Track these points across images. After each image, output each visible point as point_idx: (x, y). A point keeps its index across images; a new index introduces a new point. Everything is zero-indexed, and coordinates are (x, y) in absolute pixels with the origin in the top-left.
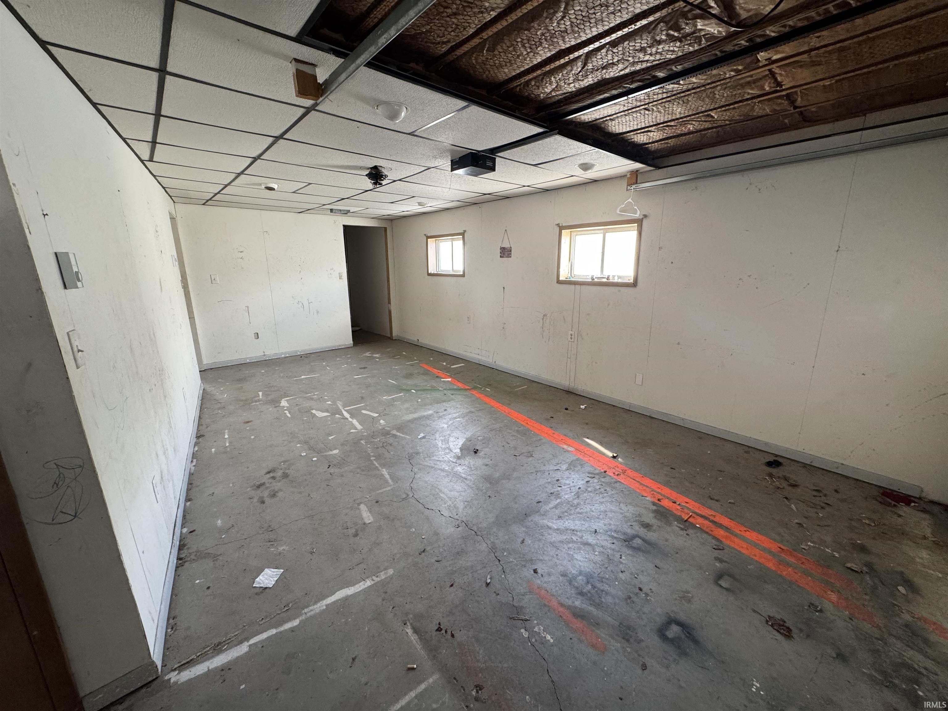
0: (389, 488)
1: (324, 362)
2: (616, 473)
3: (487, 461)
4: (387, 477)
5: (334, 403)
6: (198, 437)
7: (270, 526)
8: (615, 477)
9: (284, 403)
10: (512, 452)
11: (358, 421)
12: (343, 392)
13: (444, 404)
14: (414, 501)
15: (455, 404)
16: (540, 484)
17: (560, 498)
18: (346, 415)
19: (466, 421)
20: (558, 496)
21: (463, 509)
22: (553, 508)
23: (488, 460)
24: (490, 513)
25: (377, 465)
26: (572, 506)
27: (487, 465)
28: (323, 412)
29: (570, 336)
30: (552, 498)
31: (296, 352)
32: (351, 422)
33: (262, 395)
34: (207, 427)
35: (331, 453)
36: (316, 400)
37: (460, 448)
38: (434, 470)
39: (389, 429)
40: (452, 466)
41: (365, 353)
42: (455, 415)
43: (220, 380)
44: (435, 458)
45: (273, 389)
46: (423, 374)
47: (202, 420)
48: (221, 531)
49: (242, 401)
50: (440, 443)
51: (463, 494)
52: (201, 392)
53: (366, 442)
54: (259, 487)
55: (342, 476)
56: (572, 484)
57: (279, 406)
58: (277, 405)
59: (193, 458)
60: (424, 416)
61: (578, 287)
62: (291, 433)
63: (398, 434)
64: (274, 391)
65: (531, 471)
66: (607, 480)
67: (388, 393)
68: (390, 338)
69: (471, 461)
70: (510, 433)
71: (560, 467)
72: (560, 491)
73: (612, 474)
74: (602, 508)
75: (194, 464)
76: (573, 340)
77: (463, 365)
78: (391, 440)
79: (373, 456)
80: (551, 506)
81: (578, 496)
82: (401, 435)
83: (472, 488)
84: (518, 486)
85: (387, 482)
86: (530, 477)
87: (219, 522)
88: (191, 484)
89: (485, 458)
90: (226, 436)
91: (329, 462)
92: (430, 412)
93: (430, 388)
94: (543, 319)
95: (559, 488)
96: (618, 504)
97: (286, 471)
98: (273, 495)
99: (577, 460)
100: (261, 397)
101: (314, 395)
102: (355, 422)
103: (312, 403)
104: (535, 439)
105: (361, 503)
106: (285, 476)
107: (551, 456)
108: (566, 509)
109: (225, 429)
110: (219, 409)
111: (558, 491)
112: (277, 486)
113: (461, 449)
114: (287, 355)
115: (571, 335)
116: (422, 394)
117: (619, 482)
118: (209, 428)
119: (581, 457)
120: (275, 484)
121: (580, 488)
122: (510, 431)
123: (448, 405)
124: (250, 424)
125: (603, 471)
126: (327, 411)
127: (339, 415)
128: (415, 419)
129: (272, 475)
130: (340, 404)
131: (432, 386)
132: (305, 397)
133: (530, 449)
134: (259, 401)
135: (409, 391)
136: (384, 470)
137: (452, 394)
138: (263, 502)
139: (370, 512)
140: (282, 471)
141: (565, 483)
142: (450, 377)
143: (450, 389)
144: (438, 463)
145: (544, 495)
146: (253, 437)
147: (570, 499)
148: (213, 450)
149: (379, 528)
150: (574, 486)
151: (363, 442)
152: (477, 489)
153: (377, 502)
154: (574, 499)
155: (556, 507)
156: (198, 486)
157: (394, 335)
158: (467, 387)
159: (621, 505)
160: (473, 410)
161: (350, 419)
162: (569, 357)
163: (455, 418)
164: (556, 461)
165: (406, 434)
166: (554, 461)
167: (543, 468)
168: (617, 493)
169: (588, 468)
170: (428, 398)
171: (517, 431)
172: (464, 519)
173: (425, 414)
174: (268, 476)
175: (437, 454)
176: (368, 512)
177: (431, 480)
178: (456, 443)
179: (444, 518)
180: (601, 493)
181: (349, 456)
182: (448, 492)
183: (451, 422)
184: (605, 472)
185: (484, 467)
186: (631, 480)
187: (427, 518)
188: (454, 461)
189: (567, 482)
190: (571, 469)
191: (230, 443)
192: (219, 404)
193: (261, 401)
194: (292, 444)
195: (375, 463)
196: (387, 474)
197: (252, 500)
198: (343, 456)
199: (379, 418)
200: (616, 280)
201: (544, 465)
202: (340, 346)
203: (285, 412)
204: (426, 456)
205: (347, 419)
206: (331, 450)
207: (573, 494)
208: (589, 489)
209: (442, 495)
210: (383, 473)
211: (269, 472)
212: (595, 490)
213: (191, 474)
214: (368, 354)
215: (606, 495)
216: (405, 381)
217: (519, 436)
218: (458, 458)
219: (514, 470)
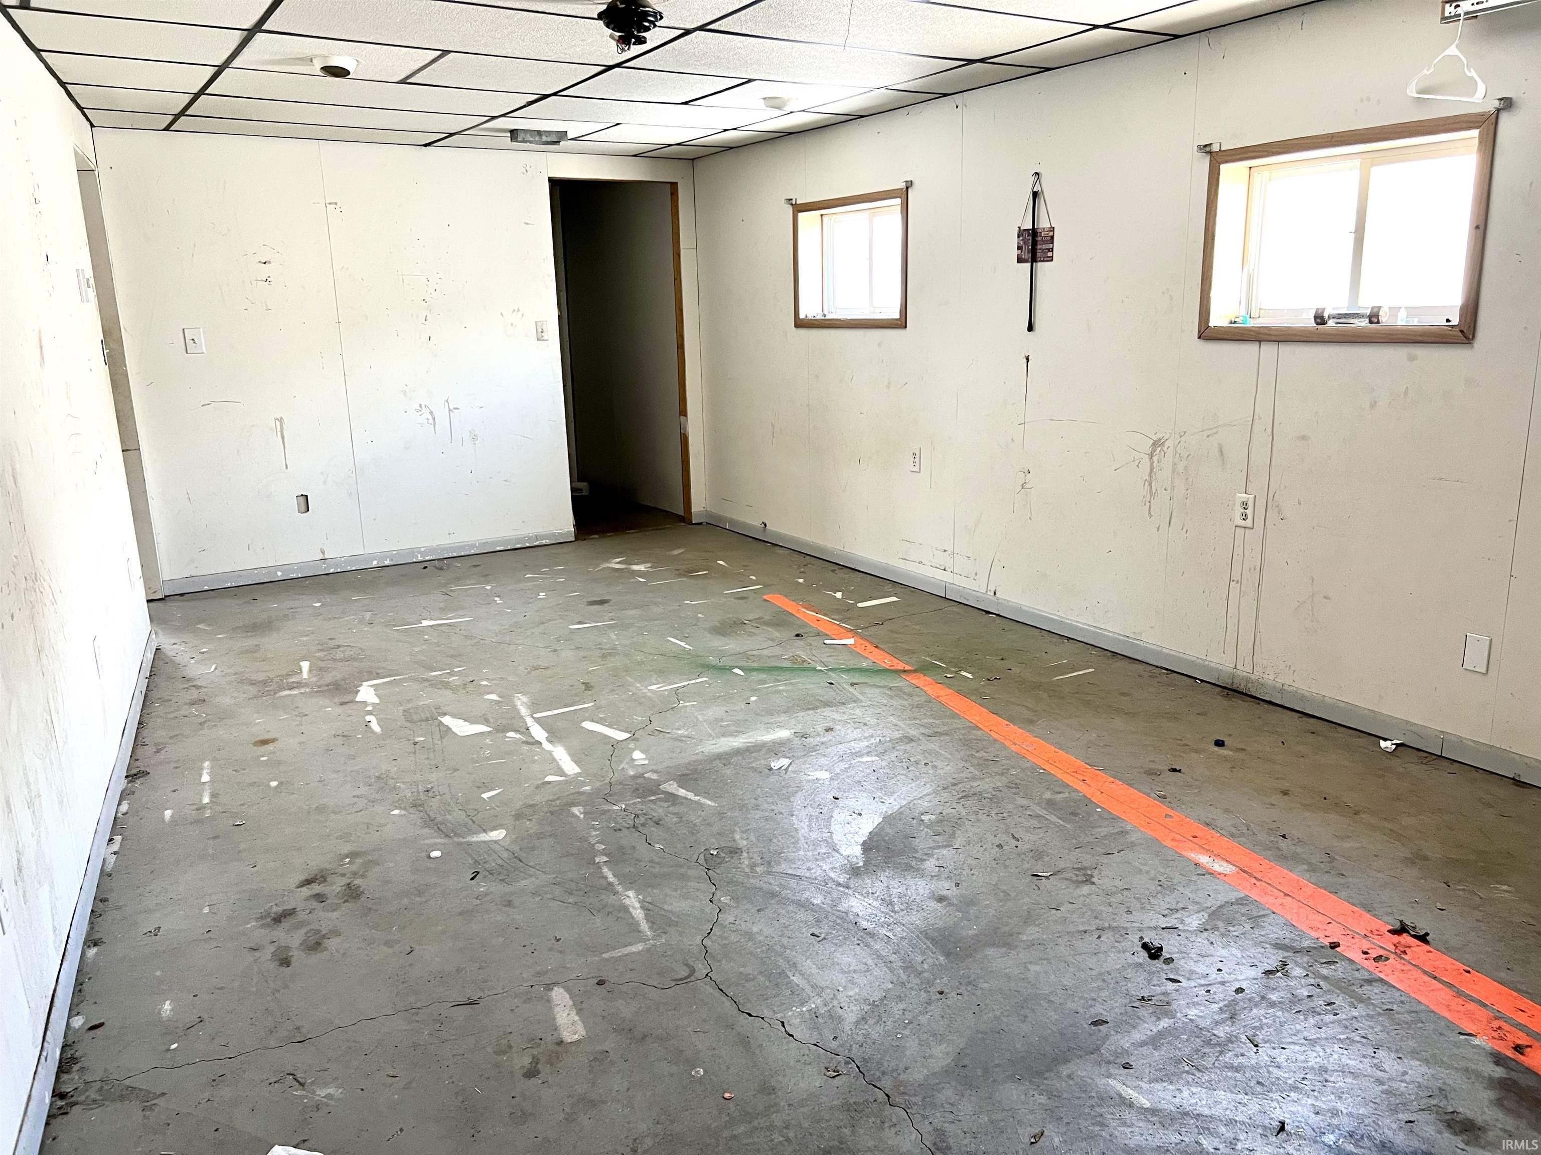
0: (640, 947)
1: (488, 583)
2: (1374, 954)
3: (945, 887)
4: (638, 914)
5: (506, 699)
6: (131, 777)
7: (298, 1028)
8: (1370, 965)
9: (367, 693)
10: (1026, 866)
11: (569, 750)
12: (536, 668)
13: (827, 712)
14: (710, 989)
15: (858, 712)
16: (1106, 967)
17: (1173, 1017)
18: (539, 733)
19: (891, 765)
20: (1163, 1008)
21: (857, 1023)
22: (1143, 1044)
23: (947, 884)
24: (940, 1042)
25: (611, 878)
26: (1208, 1043)
27: (941, 899)
28: (472, 722)
29: (1239, 510)
30: (1143, 1012)
31: (412, 551)
32: (550, 752)
33: (310, 671)
34: (158, 751)
35: (483, 837)
36: (454, 689)
37: (864, 844)
38: (778, 903)
39: (655, 776)
40: (835, 895)
41: (607, 560)
42: (857, 746)
43: (201, 626)
44: (783, 867)
45: (339, 655)
46: (768, 624)
47: (145, 733)
48: (169, 1030)
49: (253, 683)
50: (804, 825)
51: (861, 980)
52: (150, 656)
53: (585, 813)
54: (278, 919)
55: (509, 904)
56: (1214, 976)
57: (353, 702)
58: (347, 698)
59: (114, 831)
60: (764, 745)
61: (1268, 350)
62: (379, 778)
63: (682, 792)
64: (341, 660)
65: (1081, 928)
66: (1338, 971)
67: (663, 673)
68: (685, 519)
69: (894, 883)
70: (1027, 808)
71: (1182, 922)
72: (1174, 995)
73: (1357, 957)
74: (1314, 1058)
75: (115, 847)
76: (1249, 523)
77: (894, 599)
78: (659, 811)
79: (604, 853)
80: (1137, 1036)
81: (1232, 1013)
82: (691, 796)
83: (888, 963)
84: (1034, 968)
85: (634, 927)
86: (1079, 944)
87: (167, 1006)
88: (104, 900)
89: (938, 876)
90: (205, 778)
91: (476, 862)
92: (783, 734)
93: (787, 664)
94: (1151, 456)
95: (1171, 986)
96: (1370, 1052)
97: (358, 882)
98: (315, 945)
99: (1241, 902)
100: (305, 675)
101: (452, 674)
102: (560, 754)
103: (444, 697)
104: (1104, 831)
105: (555, 984)
106: (352, 893)
107: (1153, 887)
108: (1187, 1051)
109: (203, 760)
110: (193, 703)
111: (1165, 994)
112: (326, 919)
113: (867, 847)
114: (387, 563)
115: (1245, 506)
116: (764, 682)
117: (1381, 980)
118: (162, 756)
119: (1254, 895)
120: (321, 914)
121: (1240, 990)
122: (1025, 802)
123: (837, 716)
124: (270, 747)
125: (1326, 942)
126: (486, 721)
127: (516, 731)
128: (738, 752)
129: (316, 888)
130: (521, 703)
131: (794, 659)
132: (426, 680)
133: (1087, 860)
134: (299, 685)
135: (726, 669)
136: (631, 893)
137: (852, 685)
138: (285, 962)
139: (579, 1012)
140: (345, 881)
141: (1192, 972)
142: (853, 633)
143: (848, 670)
144: (793, 883)
145: (1118, 1003)
146: (274, 784)
147: (1206, 1023)
148: (168, 813)
149: (600, 1059)
150: (1223, 983)
151: (576, 810)
152: (905, 969)
153: (601, 983)
154: (1217, 1023)
155: (1155, 1041)
156: (119, 908)
157: (695, 508)
158: (901, 666)
159: (1381, 1053)
160: (913, 732)
161: (547, 746)
162: (1236, 576)
163: (859, 754)
164: (1170, 900)
165: (707, 794)
166: (1163, 903)
167: (1123, 920)
168: (1372, 1017)
169: (1274, 930)
170: (779, 692)
171: (1050, 803)
172: (855, 1052)
173: (769, 737)
174: (306, 891)
175: (791, 856)
176: (574, 1012)
177: (767, 931)
178: (854, 828)
179: (794, 1044)
180: (1314, 1012)
181: (533, 849)
182: (814, 970)
183: (843, 765)
184: (1334, 946)
185: (933, 904)
186: (1426, 978)
187: (745, 1042)
188: (841, 880)
189: (1201, 968)
190: (1217, 929)
191: (213, 796)
192: (194, 690)
193: (306, 685)
194: (379, 809)
195: (605, 870)
196: (637, 905)
197: (257, 954)
198: (516, 848)
199: (632, 745)
200: (1402, 321)
201: (1129, 912)
202: (537, 538)
203: (368, 718)
204: (759, 861)
205: (540, 743)
206: (485, 831)
207: (1215, 1007)
208: (1274, 997)
209: (796, 979)
210: (627, 902)
211: (308, 882)
212: (1295, 1000)
213: (105, 875)
214: (615, 564)
215: (1330, 1018)
216: (717, 642)
217: (1054, 818)
218: (855, 872)
219: (1028, 919)
